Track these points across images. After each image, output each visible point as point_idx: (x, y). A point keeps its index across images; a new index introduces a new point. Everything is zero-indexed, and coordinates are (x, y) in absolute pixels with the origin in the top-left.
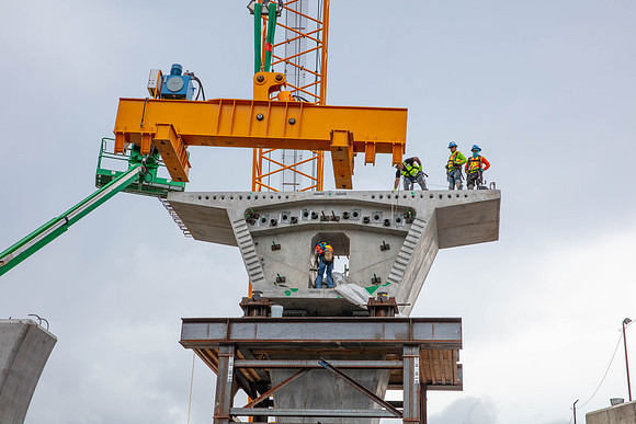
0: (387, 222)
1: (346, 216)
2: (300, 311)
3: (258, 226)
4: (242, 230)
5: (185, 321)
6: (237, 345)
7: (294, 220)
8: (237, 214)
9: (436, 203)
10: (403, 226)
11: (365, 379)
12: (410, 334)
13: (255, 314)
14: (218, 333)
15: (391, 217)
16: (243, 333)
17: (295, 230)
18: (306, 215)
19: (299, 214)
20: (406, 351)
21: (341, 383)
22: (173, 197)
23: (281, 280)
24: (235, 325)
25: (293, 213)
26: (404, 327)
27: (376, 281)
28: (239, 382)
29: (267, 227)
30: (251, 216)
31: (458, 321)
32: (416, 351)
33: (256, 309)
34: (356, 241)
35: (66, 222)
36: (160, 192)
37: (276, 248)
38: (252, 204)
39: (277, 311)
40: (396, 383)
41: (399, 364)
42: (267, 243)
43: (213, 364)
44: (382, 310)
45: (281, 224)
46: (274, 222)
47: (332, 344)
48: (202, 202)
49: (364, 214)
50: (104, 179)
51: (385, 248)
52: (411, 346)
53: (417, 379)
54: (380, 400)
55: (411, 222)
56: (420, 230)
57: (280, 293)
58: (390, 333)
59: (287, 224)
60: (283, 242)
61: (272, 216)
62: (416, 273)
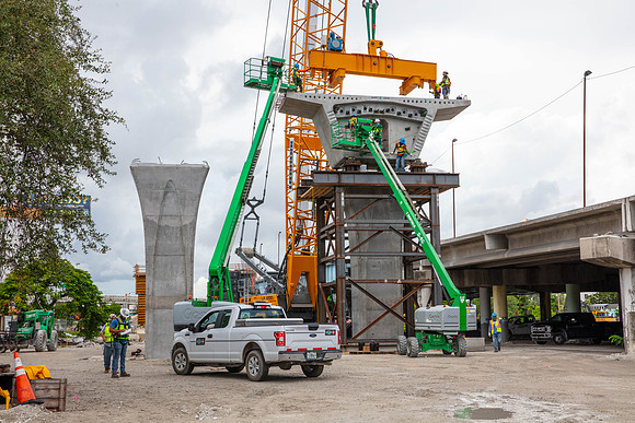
0: (410, 116)
1: (388, 111)
3: (339, 114)
4: (332, 118)
7: (359, 111)
8: (328, 107)
9: (438, 106)
10: (419, 118)
12: (434, 182)
13: (353, 170)
14: (333, 179)
15: (412, 112)
16: (348, 179)
18: (365, 109)
19: (362, 109)
20: (433, 190)
24: (343, 176)
25: (358, 108)
26: (431, 177)
29: (344, 115)
30: (336, 108)
31: (458, 175)
32: (437, 189)
34: (392, 125)
39: (364, 167)
41: (429, 197)
44: (419, 168)
46: (348, 113)
48: (308, 100)
49: (398, 110)
51: (407, 129)
52: (434, 188)
55: (424, 116)
56: (430, 121)
58: (424, 181)
61: (346, 109)
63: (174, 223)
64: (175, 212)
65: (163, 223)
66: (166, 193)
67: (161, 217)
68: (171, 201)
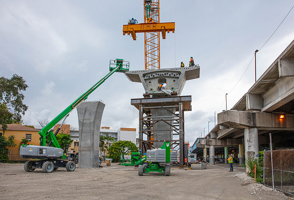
0: (174, 75)
1: (165, 74)
2: (156, 96)
3: (146, 78)
4: (142, 79)
5: (131, 99)
6: (143, 104)
7: (154, 76)
8: (141, 75)
9: (186, 70)
10: (178, 76)
11: (171, 110)
12: (180, 99)
13: (146, 97)
14: (139, 102)
15: (175, 74)
16: (144, 101)
17: (154, 78)
19: (155, 75)
21: (166, 111)
22: (127, 72)
23: (151, 89)
24: (142, 100)
25: (153, 74)
27: (173, 88)
28: (144, 112)
29: (148, 78)
30: (144, 75)
31: (191, 96)
32: (181, 103)
33: (146, 96)
34: (168, 80)
35: (104, 80)
36: (124, 71)
37: (150, 82)
38: (144, 73)
39: (151, 96)
40: (177, 110)
41: (178, 106)
42: (148, 81)
43: (138, 108)
44: (174, 95)
45: (151, 77)
46: (149, 77)
47: (164, 103)
48: (133, 73)
49: (169, 73)
50: (111, 69)
51: (174, 81)
52: (180, 102)
53: (182, 109)
54: (174, 114)
55: (180, 75)
56: (182, 76)
57: (152, 92)
58: (176, 100)
59: (152, 77)
60: (151, 81)
61: (149, 75)
62: (181, 86)
63: (87, 122)
64: (88, 118)
65: (85, 122)
66: (85, 112)
67: (83, 120)
68: (87, 114)
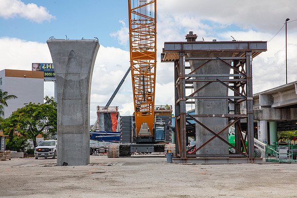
12: (249, 48)
14: (178, 48)
16: (188, 48)
20: (247, 54)
26: (246, 45)
31: (266, 42)
32: (251, 53)
41: (245, 58)
47: (221, 52)
58: (241, 47)
63: (74, 78)
64: (75, 71)
66: (69, 59)
